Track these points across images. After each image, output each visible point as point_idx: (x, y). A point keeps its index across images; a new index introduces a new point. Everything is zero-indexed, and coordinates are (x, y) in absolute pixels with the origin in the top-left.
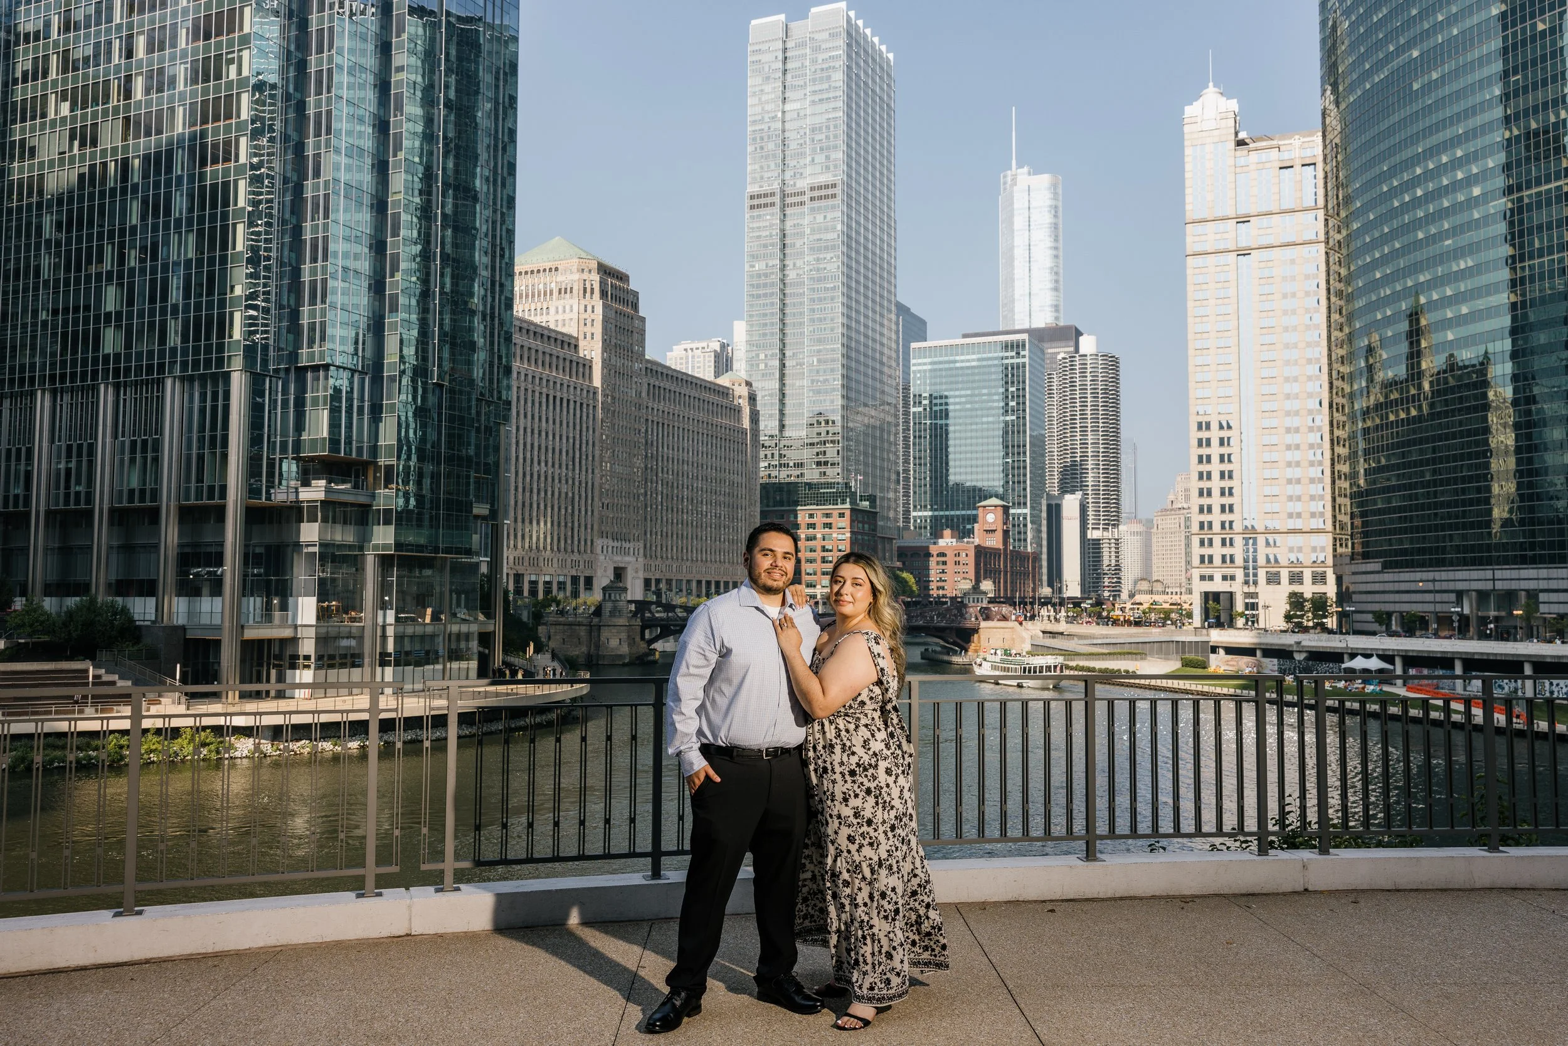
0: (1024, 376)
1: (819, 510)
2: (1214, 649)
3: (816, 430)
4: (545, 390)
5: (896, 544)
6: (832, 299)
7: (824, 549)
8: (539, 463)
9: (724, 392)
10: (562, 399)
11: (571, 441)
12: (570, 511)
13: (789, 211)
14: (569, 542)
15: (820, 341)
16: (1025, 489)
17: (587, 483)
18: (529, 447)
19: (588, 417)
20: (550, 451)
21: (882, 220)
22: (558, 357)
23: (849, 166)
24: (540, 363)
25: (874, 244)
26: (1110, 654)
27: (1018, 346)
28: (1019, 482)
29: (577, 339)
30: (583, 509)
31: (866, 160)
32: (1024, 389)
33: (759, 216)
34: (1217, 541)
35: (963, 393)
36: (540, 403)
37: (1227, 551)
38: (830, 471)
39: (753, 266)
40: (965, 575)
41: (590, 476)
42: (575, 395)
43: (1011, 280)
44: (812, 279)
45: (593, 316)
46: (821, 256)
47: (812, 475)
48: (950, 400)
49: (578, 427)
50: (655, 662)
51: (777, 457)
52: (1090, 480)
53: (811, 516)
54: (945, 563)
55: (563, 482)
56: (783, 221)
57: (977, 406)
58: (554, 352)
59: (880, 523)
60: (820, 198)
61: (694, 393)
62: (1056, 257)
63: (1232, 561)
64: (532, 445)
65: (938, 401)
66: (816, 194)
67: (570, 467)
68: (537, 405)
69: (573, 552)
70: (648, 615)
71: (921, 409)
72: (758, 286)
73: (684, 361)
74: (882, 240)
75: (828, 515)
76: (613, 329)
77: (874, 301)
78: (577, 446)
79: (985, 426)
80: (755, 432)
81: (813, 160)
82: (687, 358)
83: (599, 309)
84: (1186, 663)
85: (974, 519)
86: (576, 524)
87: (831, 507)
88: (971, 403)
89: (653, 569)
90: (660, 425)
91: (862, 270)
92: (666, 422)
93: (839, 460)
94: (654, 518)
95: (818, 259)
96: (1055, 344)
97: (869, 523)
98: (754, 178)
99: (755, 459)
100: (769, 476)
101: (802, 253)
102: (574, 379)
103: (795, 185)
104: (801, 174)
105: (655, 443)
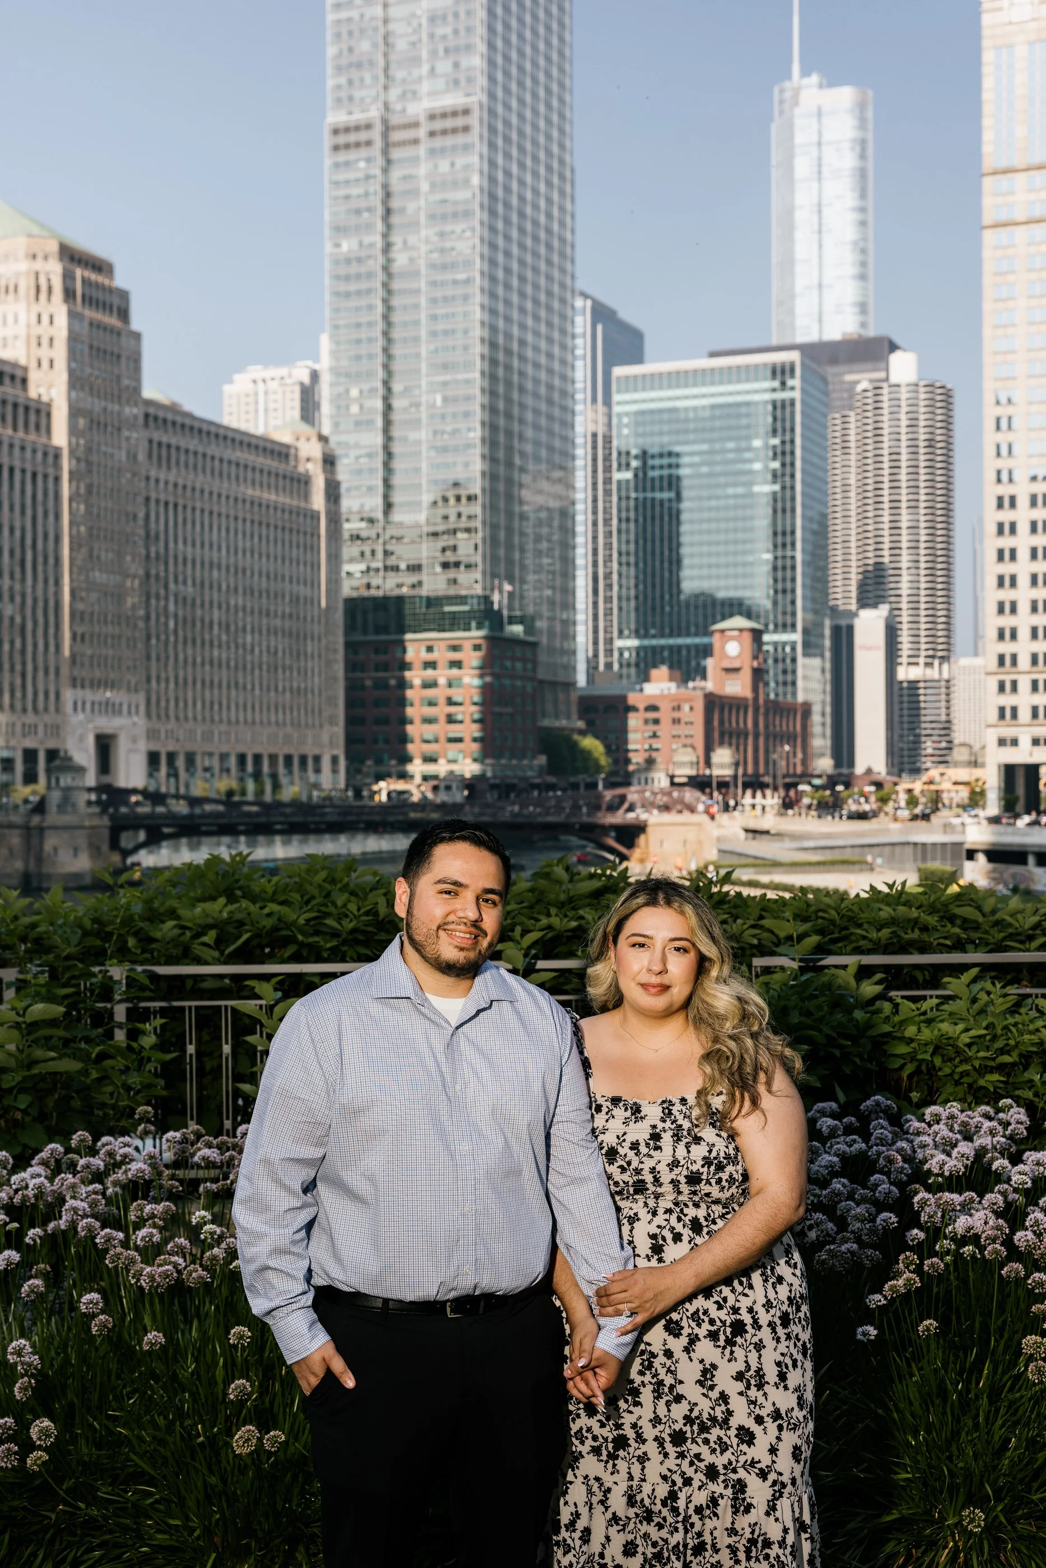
0: (793, 420)
1: (441, 640)
2: (971, 855)
3: (441, 511)
5: (577, 692)
6: (466, 298)
7: (450, 702)
9: (282, 453)
11: (18, 533)
13: (396, 154)
14: (18, 694)
15: (446, 367)
16: (793, 602)
17: (46, 601)
19: (46, 494)
21: (549, 168)
23: (492, 79)
25: (536, 207)
27: (783, 372)
28: (784, 591)
29: (25, 369)
30: (41, 643)
31: (521, 69)
32: (792, 441)
33: (347, 164)
34: (1024, 684)
35: (696, 448)
37: (1040, 699)
38: (464, 577)
39: (338, 245)
40: (689, 741)
41: (51, 589)
42: (23, 460)
43: (789, 263)
44: (432, 266)
45: (52, 331)
46: (448, 228)
47: (434, 584)
48: (683, 460)
49: (29, 512)
51: (380, 555)
52: (905, 587)
53: (430, 649)
54: (656, 722)
56: (385, 171)
57: (718, 469)
59: (545, 659)
60: (444, 132)
61: (228, 455)
62: (863, 223)
65: (657, 462)
66: (438, 125)
67: (18, 575)
69: (24, 710)
70: (123, 810)
71: (629, 475)
72: (347, 278)
73: (251, 399)
74: (549, 201)
75: (455, 648)
76: (86, 350)
77: (536, 302)
78: (29, 541)
79: (731, 502)
80: (335, 519)
81: (432, 70)
82: (256, 394)
83: (62, 320)
84: (925, 877)
85: (707, 651)
86: (30, 667)
87: (461, 634)
88: (709, 464)
89: (163, 736)
90: (171, 507)
91: (515, 250)
92: (181, 502)
93: (478, 559)
94: (163, 656)
95: (442, 234)
96: (856, 367)
97: (524, 660)
98: (339, 100)
99: (335, 559)
100: (368, 586)
101: (417, 224)
102: (21, 434)
103: (404, 110)
104: (414, 93)
105: (162, 536)
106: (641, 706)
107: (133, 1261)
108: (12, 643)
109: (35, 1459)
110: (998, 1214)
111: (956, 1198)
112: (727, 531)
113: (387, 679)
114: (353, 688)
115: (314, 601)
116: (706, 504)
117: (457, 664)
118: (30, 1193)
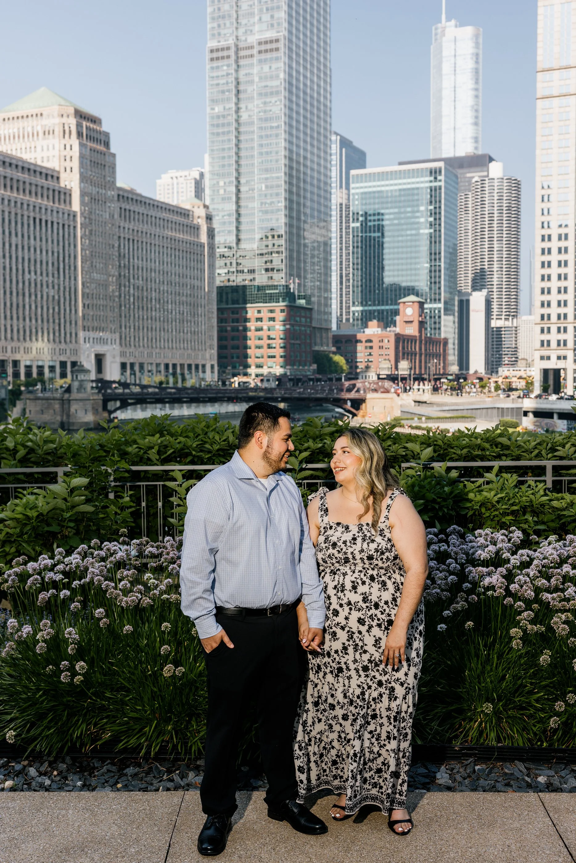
0: (440, 197)
1: (265, 307)
2: (526, 414)
3: (265, 243)
4: (32, 214)
5: (332, 333)
6: (277, 135)
7: (269, 338)
8: (30, 272)
9: (185, 214)
10: (46, 221)
11: (56, 254)
12: (57, 310)
13: (242, 62)
14: (57, 334)
15: (267, 170)
16: (440, 288)
17: (70, 288)
18: (20, 260)
19: (69, 235)
21: (319, 69)
22: (42, 187)
23: (290, 24)
24: (27, 192)
25: (312, 89)
26: (450, 418)
27: (436, 172)
28: (435, 283)
29: (59, 172)
31: (305, 19)
32: (440, 207)
33: (217, 68)
34: (554, 329)
35: (392, 211)
36: (29, 225)
37: (562, 337)
38: (275, 275)
39: (213, 109)
40: (387, 357)
41: (73, 282)
42: (58, 218)
43: (439, 116)
44: (261, 119)
45: (71, 153)
46: (268, 100)
47: (261, 279)
48: (385, 217)
49: (61, 244)
51: (234, 264)
52: (495, 281)
53: (259, 312)
54: (371, 348)
55: (50, 287)
56: (237, 71)
57: (403, 221)
58: (40, 184)
59: (315, 317)
60: (266, 51)
62: (477, 97)
63: (565, 344)
64: (23, 259)
65: (372, 218)
66: (263, 47)
67: (56, 275)
68: (26, 226)
69: (60, 342)
70: (109, 391)
71: (358, 225)
72: (218, 126)
73: (170, 187)
74: (319, 86)
75: (272, 311)
76: (89, 163)
77: (312, 137)
78: (61, 259)
79: (409, 238)
80: (212, 247)
81: (260, 19)
82: (173, 184)
83: (76, 147)
85: (396, 313)
86: (62, 321)
87: (274, 304)
88: (398, 219)
89: (128, 355)
90: (131, 241)
91: (302, 111)
92: (136, 238)
93: (283, 267)
94: (128, 315)
95: (265, 103)
96: (472, 170)
97: (306, 317)
98: (213, 35)
99: (212, 266)
100: (229, 280)
101: (253, 98)
102: (57, 205)
103: (246, 40)
104: (251, 31)
105: (127, 256)
106: (364, 340)
107: (119, 595)
108: (54, 309)
109: (78, 679)
110: (503, 577)
111: (485, 570)
112: (407, 253)
113: (238, 327)
114: (221, 331)
115: (202, 288)
116: (396, 239)
117: (273, 319)
118: (73, 566)
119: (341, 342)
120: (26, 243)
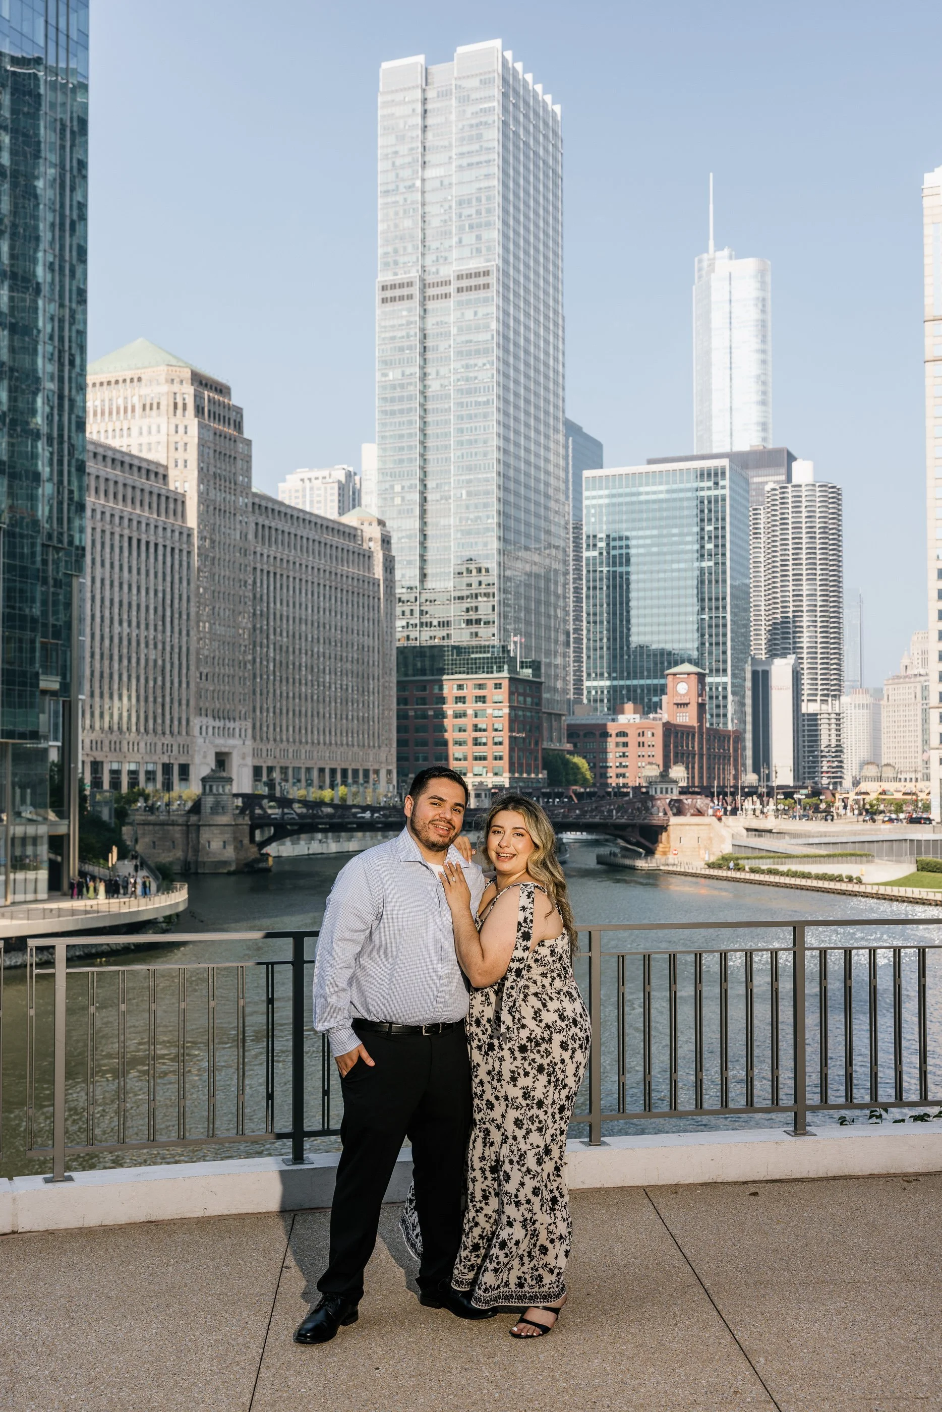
0: (724, 512)
1: (469, 680)
3: (466, 580)
4: (126, 532)
5: (566, 721)
6: (485, 416)
7: (476, 728)
8: (120, 624)
9: (351, 534)
10: (148, 543)
11: (160, 595)
12: (159, 682)
13: (430, 305)
14: (159, 721)
15: (470, 469)
16: (724, 653)
17: (180, 648)
18: (107, 603)
19: (181, 565)
20: (134, 608)
21: (546, 317)
22: (142, 490)
23: (506, 248)
24: (120, 497)
25: (537, 346)
26: (829, 856)
27: (716, 475)
28: (717, 644)
29: (166, 467)
30: (176, 681)
31: (527, 241)
32: (723, 528)
33: (393, 312)
35: (648, 533)
36: (121, 548)
38: (483, 631)
39: (385, 375)
40: (651, 760)
41: (184, 639)
42: (164, 538)
43: (707, 392)
44: (460, 391)
45: (186, 439)
46: (472, 362)
47: (460, 636)
48: (632, 543)
49: (168, 579)
50: (268, 870)
51: (417, 613)
52: (805, 640)
53: (460, 687)
54: (625, 745)
55: (151, 646)
56: (423, 318)
57: (665, 549)
58: (138, 484)
59: (546, 695)
60: (469, 289)
61: (312, 535)
62: (764, 362)
64: (112, 601)
65: (617, 543)
66: (465, 283)
67: (160, 628)
68: (117, 550)
69: (164, 733)
70: (258, 811)
71: (596, 553)
72: (393, 400)
73: (300, 494)
74: (547, 342)
75: (480, 687)
76: (212, 452)
77: (537, 419)
78: (168, 602)
79: (675, 574)
80: (390, 585)
81: (460, 241)
82: (304, 490)
83: (194, 430)
84: (923, 867)
85: (662, 690)
86: (168, 699)
87: (485, 675)
88: (658, 545)
89: (264, 754)
90: (272, 575)
91: (522, 379)
92: (279, 571)
93: (495, 617)
94: (265, 691)
95: (467, 367)
96: (761, 472)
97: (532, 696)
98: (386, 264)
99: (390, 616)
100: (408, 638)
101: (448, 358)
102: (163, 518)
103: (437, 272)
104: (446, 259)
105: (265, 598)
106: (615, 733)
108: (155, 680)
112: (672, 597)
113: (428, 711)
114: (402, 716)
115: (375, 649)
116: (655, 576)
119: (578, 736)
120: (116, 576)
